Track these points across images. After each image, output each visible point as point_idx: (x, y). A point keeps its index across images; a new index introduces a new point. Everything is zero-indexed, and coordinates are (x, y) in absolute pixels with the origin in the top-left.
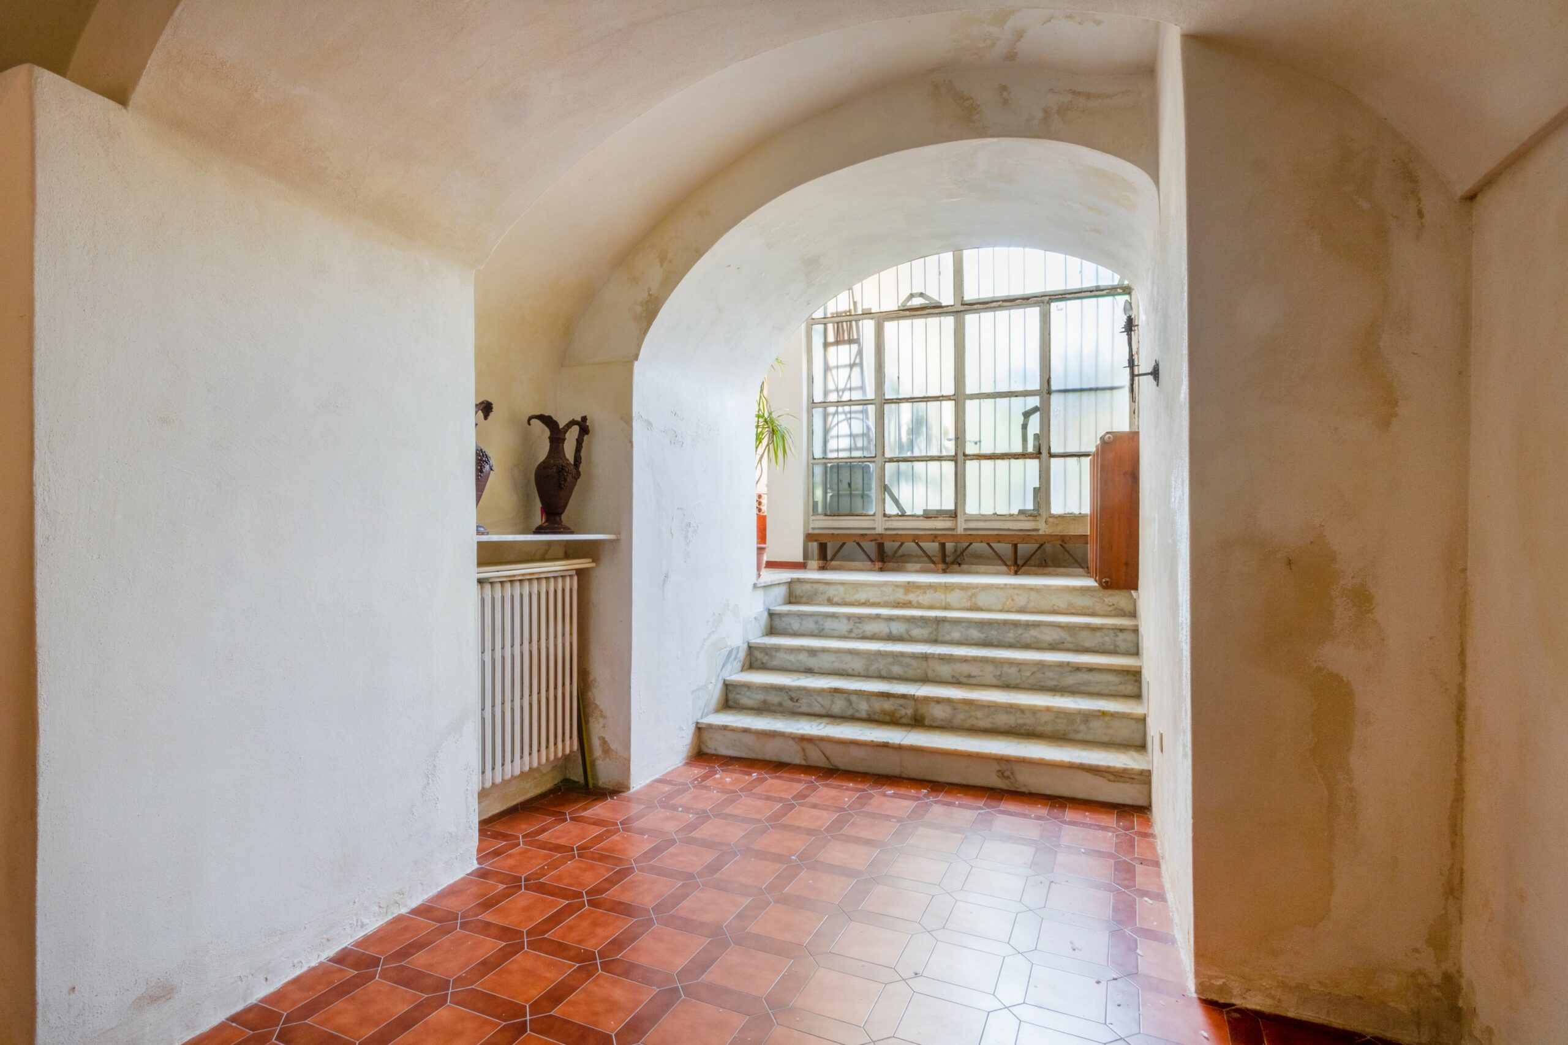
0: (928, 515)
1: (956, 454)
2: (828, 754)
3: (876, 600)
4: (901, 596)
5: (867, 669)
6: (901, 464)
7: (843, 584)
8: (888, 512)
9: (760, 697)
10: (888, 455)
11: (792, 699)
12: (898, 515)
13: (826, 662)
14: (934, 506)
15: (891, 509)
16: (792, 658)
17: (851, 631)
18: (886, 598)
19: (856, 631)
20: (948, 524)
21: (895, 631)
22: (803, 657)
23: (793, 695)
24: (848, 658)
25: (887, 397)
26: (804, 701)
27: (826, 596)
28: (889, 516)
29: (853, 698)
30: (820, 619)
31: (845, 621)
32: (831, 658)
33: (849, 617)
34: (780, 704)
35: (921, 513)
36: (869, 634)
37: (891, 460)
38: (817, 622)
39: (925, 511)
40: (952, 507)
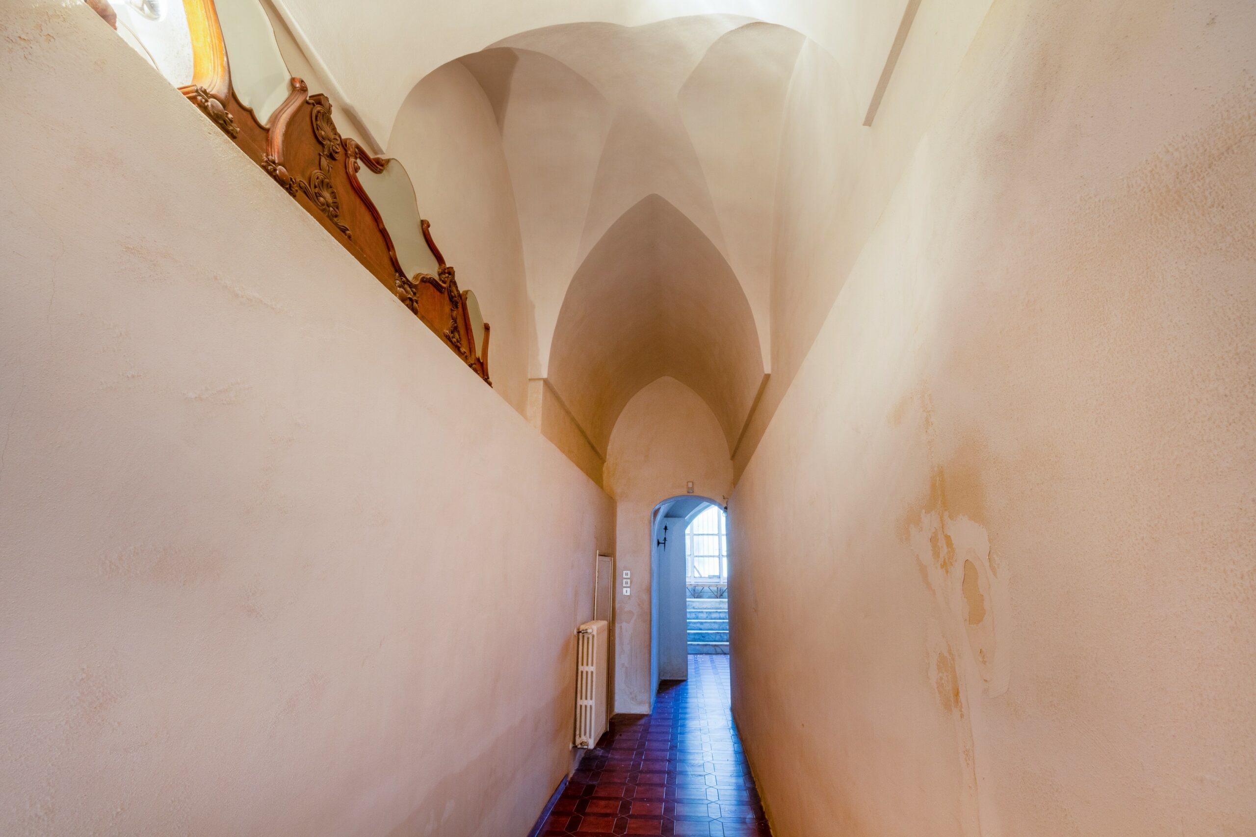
0: (710, 577)
1: (719, 555)
2: (723, 649)
3: (710, 607)
4: (717, 605)
5: (719, 628)
6: (700, 558)
7: (698, 602)
8: (695, 576)
9: (693, 637)
10: (695, 554)
11: (703, 637)
12: (699, 577)
13: (706, 626)
14: (712, 574)
15: (697, 575)
16: (695, 626)
17: (707, 617)
18: (713, 607)
19: (709, 617)
20: (717, 580)
21: (721, 616)
22: (698, 625)
23: (703, 635)
24: (713, 625)
25: (695, 533)
26: (707, 637)
27: (692, 606)
28: (696, 577)
29: (722, 635)
30: (697, 613)
31: (705, 614)
32: (708, 625)
33: (707, 612)
34: (699, 639)
35: (707, 576)
36: (713, 618)
37: (696, 556)
38: (696, 615)
39: (709, 576)
40: (718, 574)
